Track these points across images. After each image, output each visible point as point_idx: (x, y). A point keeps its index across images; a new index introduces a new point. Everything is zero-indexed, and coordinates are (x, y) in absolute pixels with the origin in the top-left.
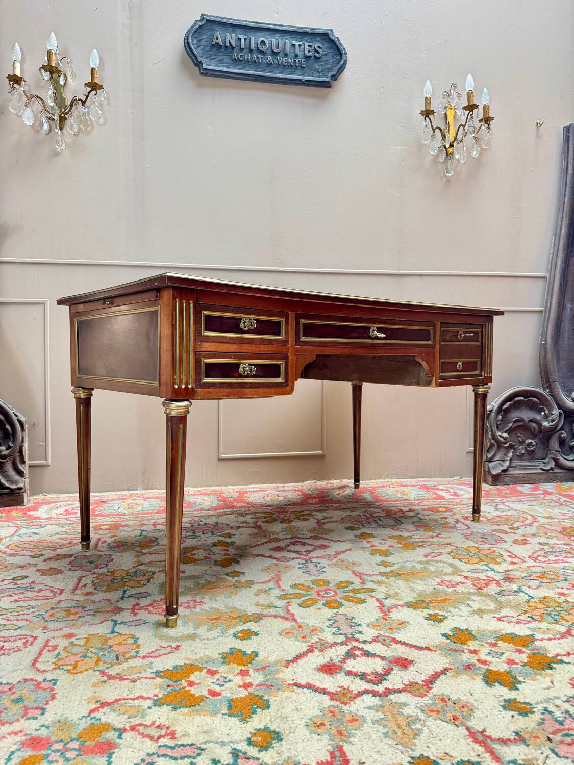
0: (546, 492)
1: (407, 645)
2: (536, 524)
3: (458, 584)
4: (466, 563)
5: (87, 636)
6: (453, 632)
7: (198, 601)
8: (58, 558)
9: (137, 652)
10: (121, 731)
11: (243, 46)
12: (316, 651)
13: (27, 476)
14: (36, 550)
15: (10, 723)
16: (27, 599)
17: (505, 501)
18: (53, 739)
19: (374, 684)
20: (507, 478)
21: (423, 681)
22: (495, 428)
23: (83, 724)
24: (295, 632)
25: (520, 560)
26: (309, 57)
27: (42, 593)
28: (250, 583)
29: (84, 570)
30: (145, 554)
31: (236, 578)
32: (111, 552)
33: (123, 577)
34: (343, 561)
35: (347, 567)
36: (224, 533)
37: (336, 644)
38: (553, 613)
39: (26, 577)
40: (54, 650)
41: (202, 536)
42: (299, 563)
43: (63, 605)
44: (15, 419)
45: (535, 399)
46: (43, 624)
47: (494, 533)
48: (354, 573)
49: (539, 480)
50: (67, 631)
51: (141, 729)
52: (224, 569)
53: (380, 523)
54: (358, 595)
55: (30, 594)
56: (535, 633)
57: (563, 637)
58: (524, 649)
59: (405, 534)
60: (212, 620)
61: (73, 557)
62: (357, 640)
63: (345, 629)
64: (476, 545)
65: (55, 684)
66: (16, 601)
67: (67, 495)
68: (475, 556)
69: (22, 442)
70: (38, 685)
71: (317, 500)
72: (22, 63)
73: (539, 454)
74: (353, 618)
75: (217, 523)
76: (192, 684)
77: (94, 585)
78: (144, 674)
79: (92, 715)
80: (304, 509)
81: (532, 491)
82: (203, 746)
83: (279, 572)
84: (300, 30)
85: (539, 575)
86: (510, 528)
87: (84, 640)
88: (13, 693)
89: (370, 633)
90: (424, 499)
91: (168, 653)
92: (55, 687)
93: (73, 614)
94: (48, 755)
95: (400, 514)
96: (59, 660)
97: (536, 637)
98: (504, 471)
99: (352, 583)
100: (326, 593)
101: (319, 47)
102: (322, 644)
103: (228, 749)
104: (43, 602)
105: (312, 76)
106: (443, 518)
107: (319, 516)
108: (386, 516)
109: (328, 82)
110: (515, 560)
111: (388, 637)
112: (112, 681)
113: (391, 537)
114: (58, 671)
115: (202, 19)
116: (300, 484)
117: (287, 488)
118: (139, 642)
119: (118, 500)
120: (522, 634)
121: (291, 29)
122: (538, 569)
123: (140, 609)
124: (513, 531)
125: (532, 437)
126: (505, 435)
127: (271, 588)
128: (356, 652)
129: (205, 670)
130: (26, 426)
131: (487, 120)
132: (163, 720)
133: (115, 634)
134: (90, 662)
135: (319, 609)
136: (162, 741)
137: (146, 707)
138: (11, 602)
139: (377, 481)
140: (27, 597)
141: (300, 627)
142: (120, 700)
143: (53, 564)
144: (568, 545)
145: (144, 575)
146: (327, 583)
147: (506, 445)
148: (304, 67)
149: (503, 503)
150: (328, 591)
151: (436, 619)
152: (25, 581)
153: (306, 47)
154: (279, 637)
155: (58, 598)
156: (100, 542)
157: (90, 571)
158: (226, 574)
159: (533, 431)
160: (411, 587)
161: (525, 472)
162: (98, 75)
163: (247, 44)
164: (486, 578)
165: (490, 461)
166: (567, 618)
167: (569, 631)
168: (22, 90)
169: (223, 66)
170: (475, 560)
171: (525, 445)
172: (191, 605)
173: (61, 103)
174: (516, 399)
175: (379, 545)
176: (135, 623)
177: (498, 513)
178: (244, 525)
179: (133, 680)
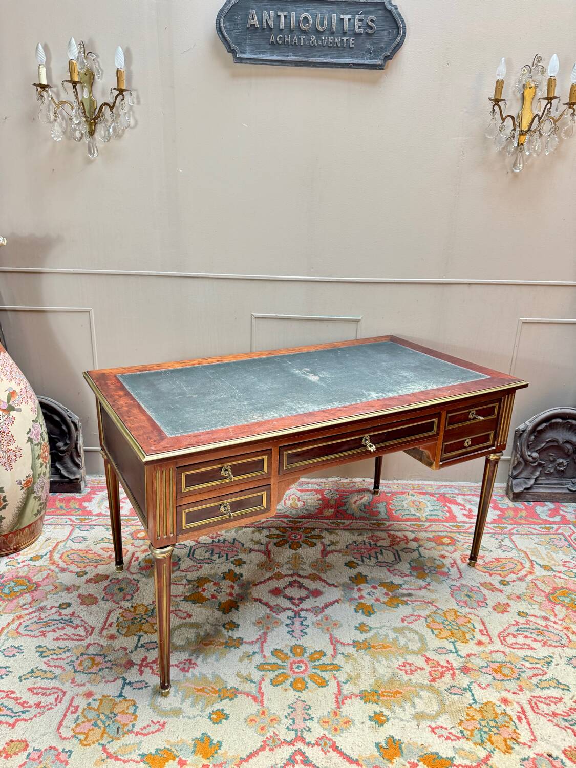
1: (341, 753)
2: (530, 577)
3: (416, 669)
4: (436, 636)
5: (100, 698)
6: (386, 743)
7: (193, 662)
8: (98, 579)
9: (133, 726)
11: (282, 26)
12: (267, 748)
13: (83, 465)
14: (83, 565)
16: (66, 637)
17: (514, 531)
22: (525, 448)
24: (258, 719)
25: (488, 640)
26: (360, 34)
27: (77, 631)
28: (240, 641)
29: (114, 601)
31: (230, 633)
32: (139, 575)
33: (142, 616)
34: (327, 619)
35: (328, 629)
36: (236, 558)
37: (285, 742)
38: (485, 729)
39: (69, 605)
40: (75, 712)
41: (218, 561)
42: (288, 618)
43: (91, 650)
44: (69, 420)
46: (72, 675)
47: (482, 588)
48: (331, 639)
50: (89, 687)
52: (224, 616)
53: (380, 558)
54: (324, 674)
55: (69, 631)
56: (457, 756)
59: (397, 580)
60: (198, 690)
61: (109, 579)
62: (303, 740)
63: (300, 724)
64: (456, 607)
65: (70, 756)
66: (58, 639)
68: (449, 627)
69: (77, 440)
70: (58, 755)
71: (333, 510)
72: (47, 68)
73: (570, 472)
74: (310, 708)
75: (234, 540)
77: (118, 625)
78: (133, 756)
80: (316, 525)
81: (550, 516)
83: (268, 628)
85: (495, 666)
86: (502, 582)
87: (98, 703)
88: (40, 762)
89: (318, 731)
90: (435, 520)
91: (156, 731)
92: (69, 761)
93: (96, 664)
95: (403, 544)
96: (77, 725)
97: (455, 762)
99: (324, 655)
100: (298, 667)
101: (372, 21)
102: (274, 741)
104: (77, 643)
105: (362, 58)
106: (442, 556)
107: (328, 538)
108: (390, 546)
109: (380, 65)
110: (485, 639)
111: (330, 740)
112: (109, 760)
113: (383, 584)
114: (74, 739)
116: (324, 480)
117: (310, 487)
118: (138, 712)
120: (444, 756)
122: (499, 657)
123: (146, 666)
124: (501, 587)
125: (565, 456)
126: (535, 455)
127: (256, 652)
128: (298, 758)
129: (177, 760)
130: (79, 425)
131: (573, 104)
133: (121, 699)
134: (98, 732)
135: (286, 690)
138: (54, 640)
139: (399, 482)
140: (67, 635)
141: (263, 713)
143: (93, 589)
144: (545, 618)
146: (303, 650)
147: (534, 465)
148: (352, 48)
149: (511, 535)
150: (301, 664)
151: (378, 720)
152: (67, 611)
153: (357, 21)
154: (244, 725)
155: (88, 641)
156: (134, 559)
157: (118, 603)
158: (224, 626)
159: (567, 451)
160: (374, 668)
161: (550, 491)
162: (125, 78)
163: (288, 23)
164: (445, 664)
165: (515, 477)
166: (494, 738)
167: (488, 758)
168: (50, 99)
169: (260, 53)
170: (446, 633)
171: (555, 464)
172: (187, 667)
173: (90, 106)
174: (554, 421)
175: (367, 596)
176: (139, 685)
177: (499, 554)
178: (257, 547)
179: (125, 762)
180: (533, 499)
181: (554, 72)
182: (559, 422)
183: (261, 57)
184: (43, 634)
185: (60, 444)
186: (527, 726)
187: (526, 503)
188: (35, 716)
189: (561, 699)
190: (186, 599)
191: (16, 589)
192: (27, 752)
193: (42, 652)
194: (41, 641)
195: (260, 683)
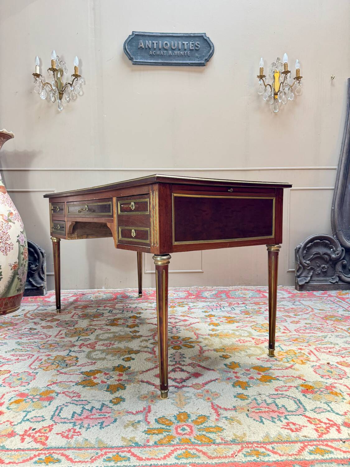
0: (330, 296)
1: (204, 368)
2: (311, 313)
3: (247, 341)
4: (258, 331)
5: (56, 356)
6: (230, 364)
8: (53, 321)
9: (76, 364)
10: (58, 394)
11: (155, 47)
13: (46, 280)
14: (44, 317)
15: (14, 387)
17: (301, 300)
18: (30, 394)
19: (178, 383)
20: (308, 287)
21: (202, 383)
22: (302, 258)
23: (43, 390)
24: (152, 359)
25: (289, 331)
26: (193, 50)
27: (41, 336)
28: (141, 336)
29: (63, 327)
30: (94, 321)
31: (134, 334)
32: (79, 319)
33: (80, 331)
34: (192, 328)
35: (193, 331)
36: (137, 312)
39: (36, 329)
40: (40, 361)
41: (126, 313)
42: (169, 328)
43: (49, 342)
44: (39, 251)
45: (327, 241)
46: (38, 350)
47: (283, 317)
48: (195, 334)
49: (329, 289)
50: (48, 353)
51: (67, 393)
52: (130, 329)
53: (223, 309)
54: (192, 344)
55: (36, 337)
56: (273, 366)
57: (286, 369)
58: (261, 373)
60: (115, 352)
61: (60, 321)
62: (180, 364)
63: (177, 359)
65: (37, 374)
66: (29, 339)
67: (66, 291)
68: (265, 329)
69: (43, 263)
70: (29, 374)
71: (195, 296)
72: (40, 66)
73: (329, 273)
74: (184, 354)
75: (136, 307)
76: (95, 378)
77: (66, 334)
78: (76, 373)
79: (48, 387)
80: (185, 301)
81: (322, 295)
82: (90, 401)
84: (187, 35)
85: (294, 339)
87: (54, 357)
88: (18, 376)
89: (188, 361)
90: (254, 298)
91: (90, 365)
92: (36, 375)
93: (52, 346)
94: (26, 400)
96: (42, 365)
97: (272, 368)
98: (306, 283)
99: (191, 338)
100: (176, 343)
101: (198, 44)
103: (101, 403)
104: (41, 340)
105: (194, 60)
106: (259, 308)
107: (191, 305)
109: (203, 63)
110: (286, 331)
111: (196, 364)
112: (61, 374)
114: (39, 369)
115: (133, 34)
116: (188, 288)
117: (181, 290)
118: (79, 360)
119: (91, 293)
120: (266, 367)
121: (182, 35)
122: (296, 336)
123: (84, 345)
124: (295, 316)
125: (325, 263)
126: (308, 262)
127: (150, 339)
128: (178, 370)
129: (103, 373)
130: (45, 255)
131: (298, 78)
132: (77, 391)
133: (69, 356)
134: (54, 366)
136: (74, 398)
137: (72, 385)
139: (233, 287)
140: (34, 338)
141: (155, 357)
142: (62, 382)
143: (49, 324)
144: (321, 324)
145: (91, 330)
146: (179, 338)
147: (309, 268)
148: (189, 56)
149: (299, 301)
151: (225, 357)
152: (35, 331)
153: (191, 44)
154: (145, 361)
156: (76, 314)
157: (66, 328)
158: (131, 332)
159: (326, 260)
160: (221, 341)
161: (320, 284)
162: (79, 70)
163: (158, 46)
164: (264, 339)
165: (299, 277)
166: (294, 360)
167: (291, 366)
168: (40, 80)
169: (145, 59)
170: (263, 331)
171: (321, 268)
172: (108, 345)
173: (60, 86)
174: (315, 241)
175: (216, 321)
176: (79, 352)
177: (293, 306)
178: (150, 308)
179: (70, 374)
180: (311, 289)
181: (286, 60)
182: (318, 242)
183: (145, 61)
184: (21, 338)
185: (33, 266)
186: (315, 356)
187: (307, 292)
188: (15, 363)
189: (333, 348)
190: (107, 325)
191: (4, 326)
192: (10, 374)
193: (19, 344)
194: (19, 340)
195: (154, 348)
